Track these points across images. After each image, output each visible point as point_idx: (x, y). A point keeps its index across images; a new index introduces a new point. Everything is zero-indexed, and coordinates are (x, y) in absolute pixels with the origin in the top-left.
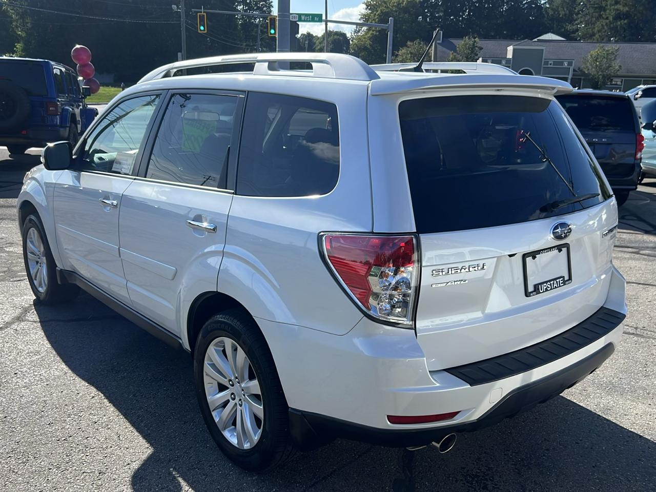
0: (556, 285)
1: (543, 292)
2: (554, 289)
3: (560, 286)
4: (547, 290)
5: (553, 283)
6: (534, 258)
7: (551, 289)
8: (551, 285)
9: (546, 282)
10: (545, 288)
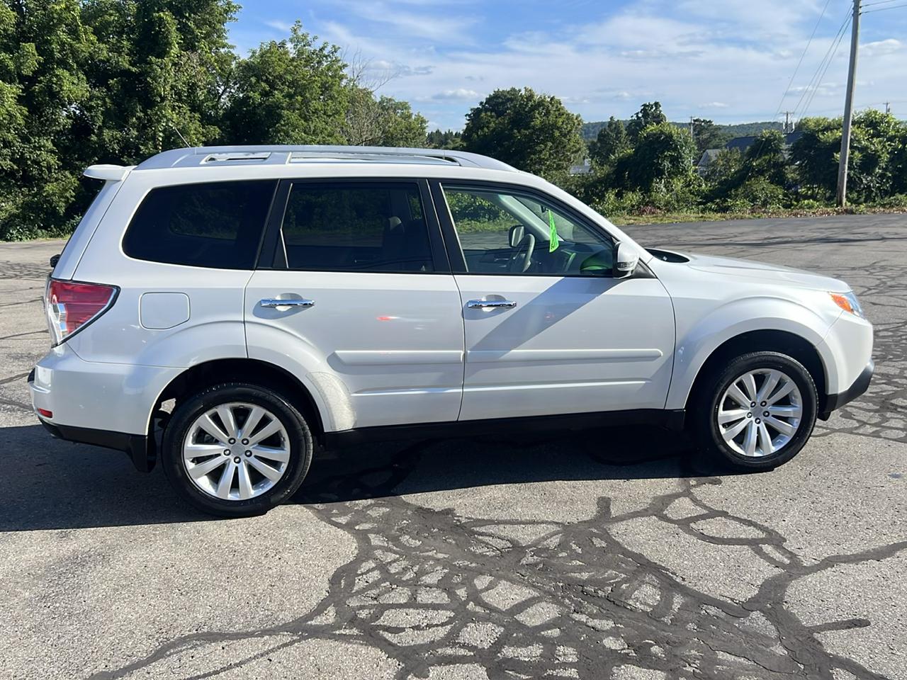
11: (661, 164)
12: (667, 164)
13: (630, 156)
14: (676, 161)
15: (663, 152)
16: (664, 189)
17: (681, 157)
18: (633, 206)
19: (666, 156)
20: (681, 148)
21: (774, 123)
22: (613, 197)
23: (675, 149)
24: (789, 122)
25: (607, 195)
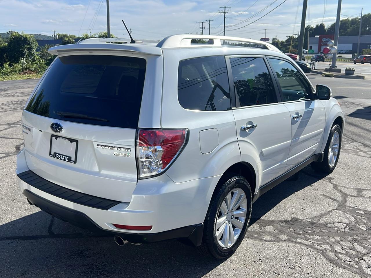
0: (64, 159)
1: (56, 158)
2: (62, 160)
3: (66, 161)
4: (58, 158)
5: (62, 157)
6: (56, 139)
7: (60, 159)
8: (61, 157)
9: (59, 154)
10: (57, 156)
11: (23, 51)
12: (26, 51)
13: (5, 47)
14: (30, 49)
15: (24, 46)
16: (25, 62)
17: (32, 48)
18: (20, 70)
19: (25, 47)
20: (32, 44)
21: (39, 35)
22: (7, 66)
23: (29, 44)
24: (55, 35)
25: (4, 65)
